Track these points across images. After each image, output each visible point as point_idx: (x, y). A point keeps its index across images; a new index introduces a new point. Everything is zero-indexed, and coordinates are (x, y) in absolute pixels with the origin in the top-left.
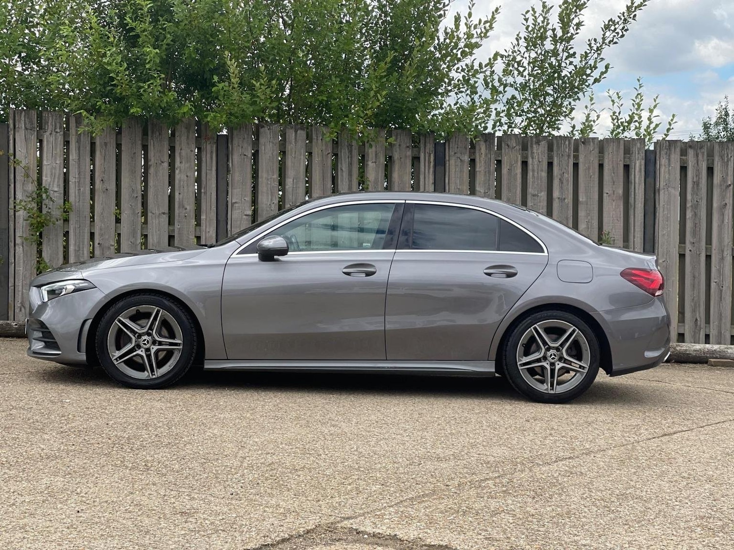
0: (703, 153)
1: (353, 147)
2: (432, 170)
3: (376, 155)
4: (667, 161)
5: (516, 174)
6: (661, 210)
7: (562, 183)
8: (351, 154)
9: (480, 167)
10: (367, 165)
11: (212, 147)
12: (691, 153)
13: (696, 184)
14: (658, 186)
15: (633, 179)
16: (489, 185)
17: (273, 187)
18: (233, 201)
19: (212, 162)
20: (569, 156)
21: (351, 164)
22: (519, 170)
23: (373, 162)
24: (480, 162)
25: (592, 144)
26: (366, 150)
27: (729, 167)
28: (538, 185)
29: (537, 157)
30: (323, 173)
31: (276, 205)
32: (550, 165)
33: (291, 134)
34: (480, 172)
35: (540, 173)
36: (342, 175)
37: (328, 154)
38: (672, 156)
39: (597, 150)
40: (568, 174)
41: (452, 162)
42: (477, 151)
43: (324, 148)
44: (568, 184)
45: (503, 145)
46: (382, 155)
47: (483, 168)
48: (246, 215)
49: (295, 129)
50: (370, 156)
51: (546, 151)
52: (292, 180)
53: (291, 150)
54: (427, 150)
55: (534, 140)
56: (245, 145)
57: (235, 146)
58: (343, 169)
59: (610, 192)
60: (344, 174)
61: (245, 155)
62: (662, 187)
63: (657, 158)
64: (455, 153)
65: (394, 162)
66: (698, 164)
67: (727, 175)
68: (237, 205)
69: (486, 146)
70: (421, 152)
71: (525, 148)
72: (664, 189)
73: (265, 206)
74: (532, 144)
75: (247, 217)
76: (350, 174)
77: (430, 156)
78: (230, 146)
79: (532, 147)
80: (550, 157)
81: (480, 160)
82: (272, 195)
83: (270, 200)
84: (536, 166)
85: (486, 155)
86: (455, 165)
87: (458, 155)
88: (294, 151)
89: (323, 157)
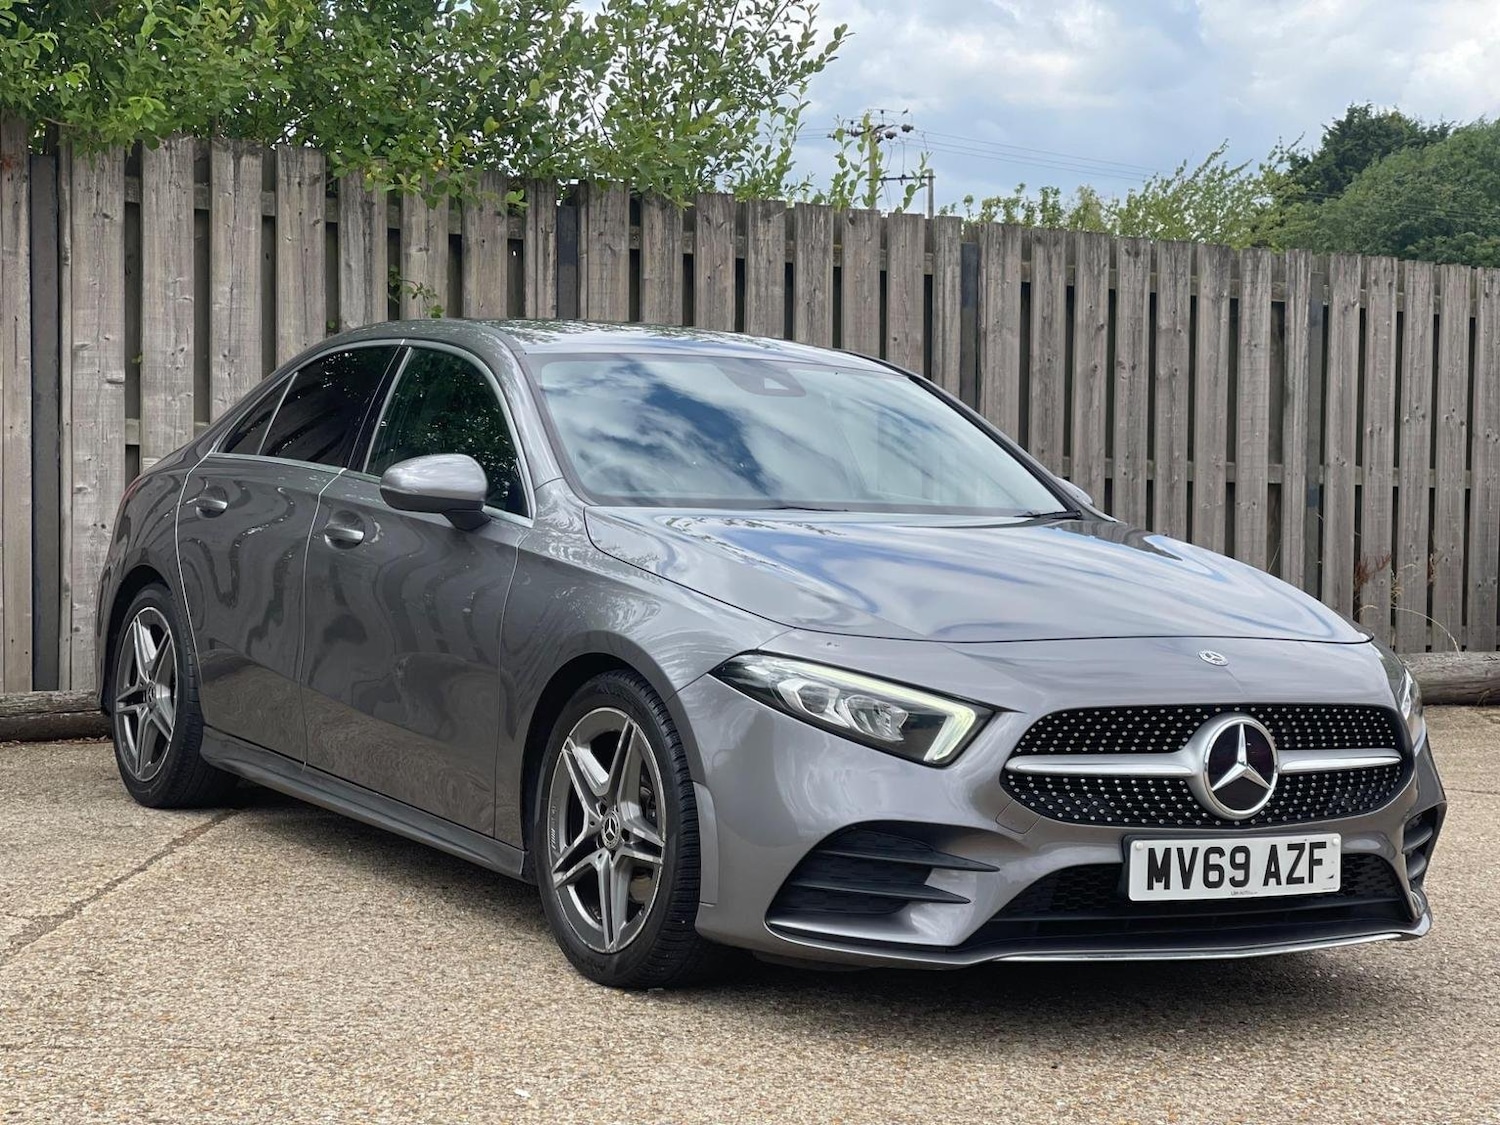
0: (1060, 255)
1: (376, 208)
2: (551, 272)
3: (428, 230)
4: (1000, 270)
5: (725, 289)
6: (989, 380)
7: (813, 313)
8: (370, 224)
9: (650, 270)
10: (408, 256)
11: (16, 190)
12: (1039, 253)
13: (1048, 321)
14: (983, 326)
15: (941, 307)
16: (670, 315)
17: (180, 305)
18: (77, 343)
19: (17, 229)
20: (825, 250)
21: (370, 250)
22: (730, 282)
23: (421, 250)
24: (653, 258)
25: (867, 223)
26: (405, 219)
27: (1102, 285)
28: (767, 314)
29: (764, 251)
30: (304, 270)
31: (187, 355)
32: (790, 269)
33: (223, 165)
34: (651, 280)
35: (770, 288)
36: (349, 281)
37: (317, 222)
38: (1009, 260)
39: (877, 239)
40: (824, 292)
41: (595, 256)
42: (646, 231)
43: (305, 205)
44: (823, 317)
45: (699, 218)
46: (441, 232)
47: (657, 272)
48: (111, 382)
49: (236, 153)
50: (414, 234)
51: (783, 238)
52: (227, 289)
53: (226, 208)
54: (542, 225)
55: (759, 209)
56: (106, 189)
57: (79, 189)
58: (352, 264)
59: (901, 337)
60: (355, 278)
61: (106, 216)
62: (990, 328)
63: (983, 263)
64: (601, 234)
65: (469, 250)
66: (1050, 280)
67: (1098, 305)
68: (86, 353)
69: (664, 221)
70: (528, 226)
71: (741, 227)
72: (994, 331)
73: (159, 358)
74: (755, 219)
75: (113, 387)
76: (369, 279)
77: (546, 239)
78: (66, 188)
79: (755, 226)
80: (791, 253)
81: (652, 254)
82: (177, 330)
83: (173, 341)
84: (763, 271)
85: (664, 241)
86: (601, 264)
87: (608, 239)
88: (231, 210)
89: (302, 231)
